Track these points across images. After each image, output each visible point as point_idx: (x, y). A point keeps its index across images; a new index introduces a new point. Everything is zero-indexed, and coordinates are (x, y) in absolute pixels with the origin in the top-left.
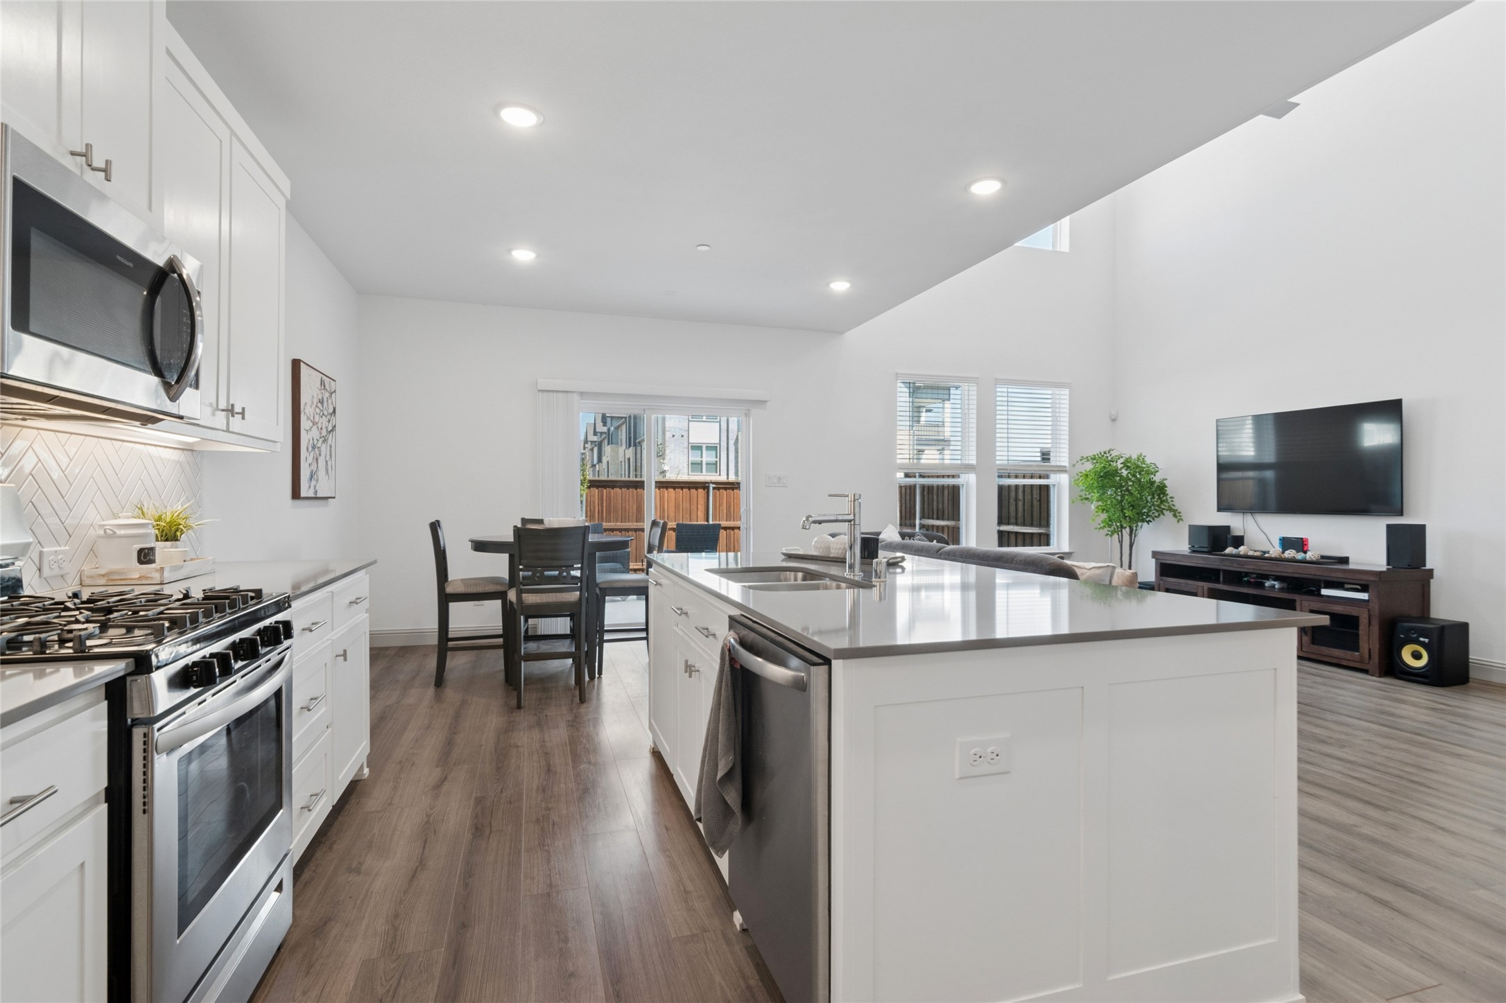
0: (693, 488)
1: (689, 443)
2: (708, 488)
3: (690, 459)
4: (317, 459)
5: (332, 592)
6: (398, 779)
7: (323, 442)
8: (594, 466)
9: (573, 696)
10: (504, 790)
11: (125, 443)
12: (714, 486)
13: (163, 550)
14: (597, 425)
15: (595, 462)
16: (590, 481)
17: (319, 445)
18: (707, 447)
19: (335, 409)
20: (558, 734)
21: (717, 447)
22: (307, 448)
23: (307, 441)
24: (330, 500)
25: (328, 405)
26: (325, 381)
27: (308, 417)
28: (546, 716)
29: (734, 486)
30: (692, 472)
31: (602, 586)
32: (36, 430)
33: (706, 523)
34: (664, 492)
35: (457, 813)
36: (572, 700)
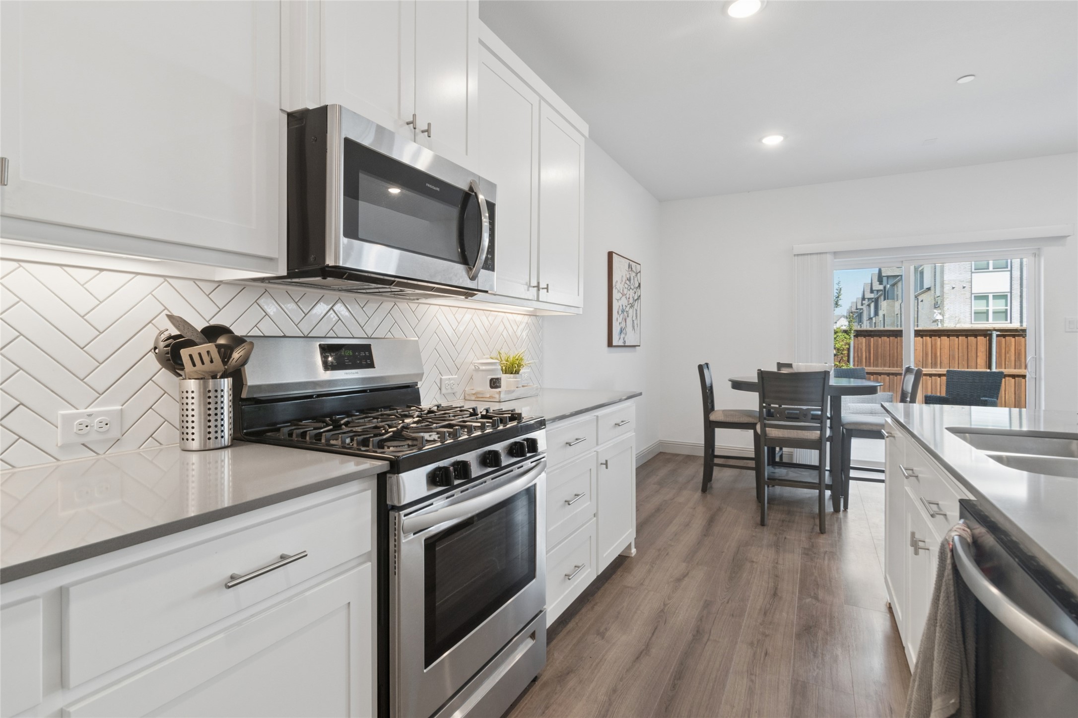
0: (971, 336)
1: (972, 294)
2: (990, 336)
3: (973, 309)
4: (625, 320)
5: (597, 417)
6: (653, 563)
7: (631, 307)
8: (871, 319)
9: (815, 525)
10: (730, 601)
11: (492, 312)
12: (999, 333)
13: (506, 380)
14: (874, 285)
15: (872, 314)
16: (856, 331)
17: (627, 309)
18: (993, 296)
19: (640, 284)
20: (792, 560)
21: (1007, 295)
22: (618, 312)
23: (618, 307)
24: (637, 347)
25: (634, 281)
26: (632, 265)
27: (618, 291)
28: (785, 538)
29: (1019, 333)
30: (975, 320)
31: (848, 427)
32: (438, 306)
33: (988, 371)
34: (936, 340)
35: (687, 610)
36: (813, 529)
